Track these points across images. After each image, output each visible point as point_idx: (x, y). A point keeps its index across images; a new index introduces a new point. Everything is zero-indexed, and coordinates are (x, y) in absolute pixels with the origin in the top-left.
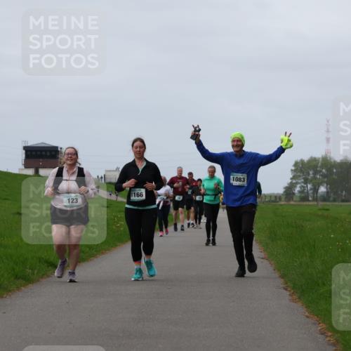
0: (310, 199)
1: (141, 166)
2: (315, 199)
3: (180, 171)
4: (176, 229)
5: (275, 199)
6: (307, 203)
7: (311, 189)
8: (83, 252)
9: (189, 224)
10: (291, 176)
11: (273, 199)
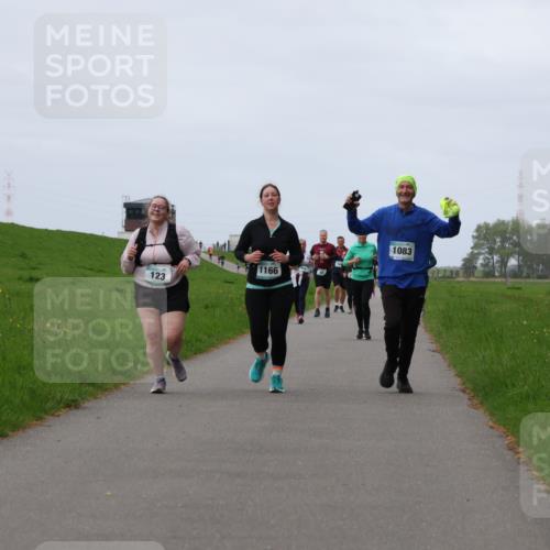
0: (497, 274)
1: (273, 227)
2: (503, 275)
3: (324, 236)
4: (318, 314)
5: (451, 274)
6: (492, 280)
7: (498, 261)
8: (200, 341)
9: (337, 307)
10: (472, 245)
11: (448, 274)
